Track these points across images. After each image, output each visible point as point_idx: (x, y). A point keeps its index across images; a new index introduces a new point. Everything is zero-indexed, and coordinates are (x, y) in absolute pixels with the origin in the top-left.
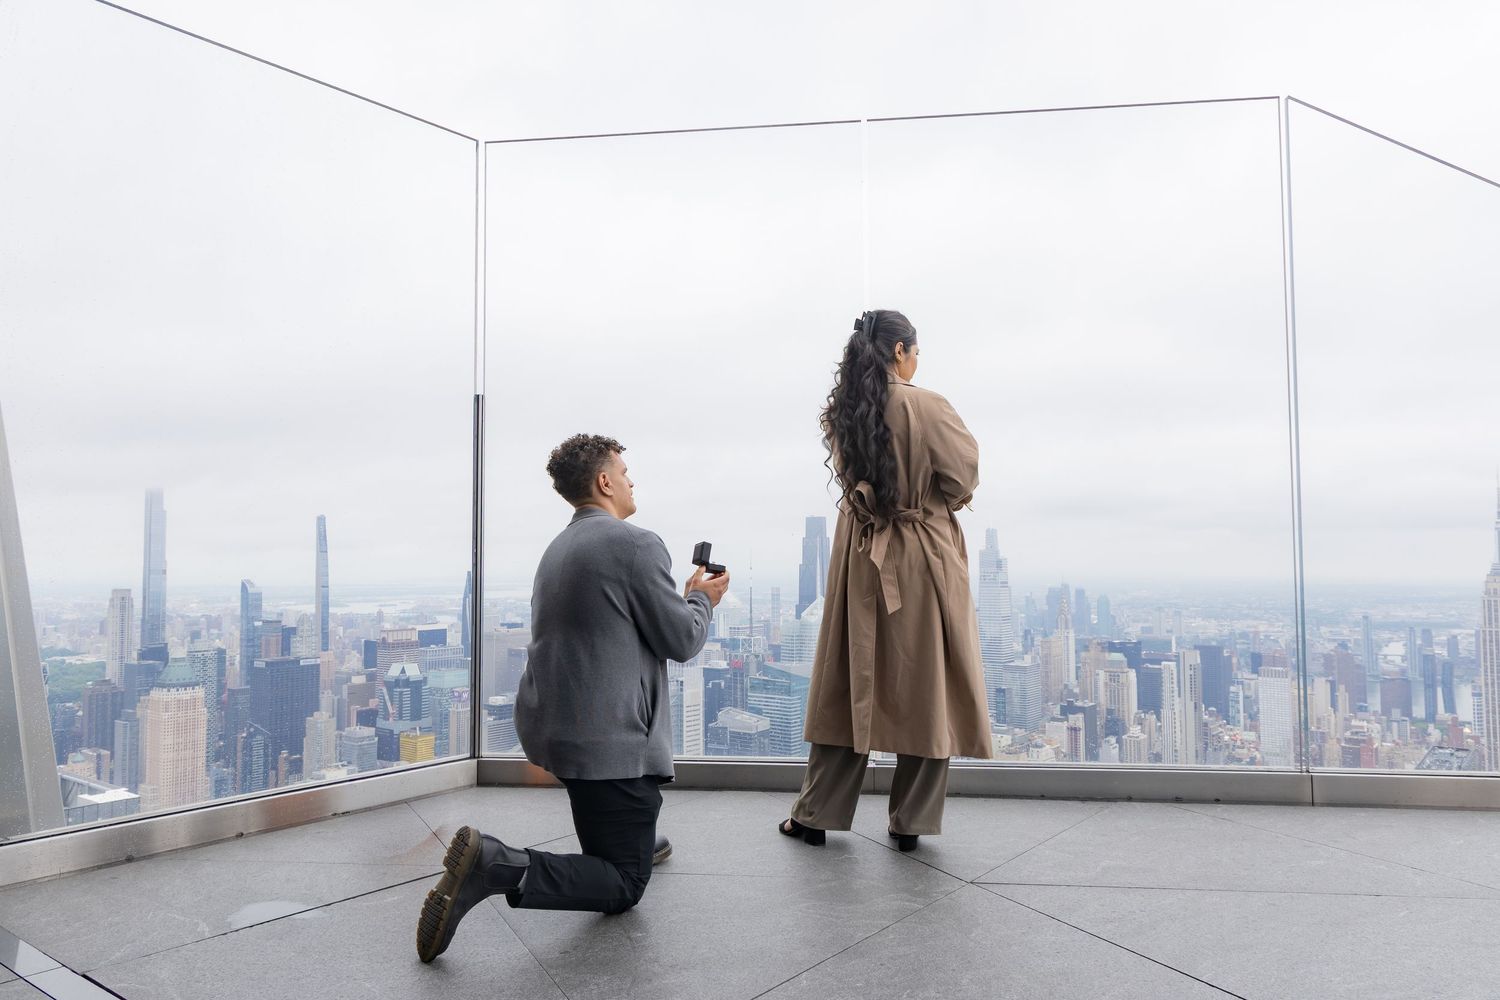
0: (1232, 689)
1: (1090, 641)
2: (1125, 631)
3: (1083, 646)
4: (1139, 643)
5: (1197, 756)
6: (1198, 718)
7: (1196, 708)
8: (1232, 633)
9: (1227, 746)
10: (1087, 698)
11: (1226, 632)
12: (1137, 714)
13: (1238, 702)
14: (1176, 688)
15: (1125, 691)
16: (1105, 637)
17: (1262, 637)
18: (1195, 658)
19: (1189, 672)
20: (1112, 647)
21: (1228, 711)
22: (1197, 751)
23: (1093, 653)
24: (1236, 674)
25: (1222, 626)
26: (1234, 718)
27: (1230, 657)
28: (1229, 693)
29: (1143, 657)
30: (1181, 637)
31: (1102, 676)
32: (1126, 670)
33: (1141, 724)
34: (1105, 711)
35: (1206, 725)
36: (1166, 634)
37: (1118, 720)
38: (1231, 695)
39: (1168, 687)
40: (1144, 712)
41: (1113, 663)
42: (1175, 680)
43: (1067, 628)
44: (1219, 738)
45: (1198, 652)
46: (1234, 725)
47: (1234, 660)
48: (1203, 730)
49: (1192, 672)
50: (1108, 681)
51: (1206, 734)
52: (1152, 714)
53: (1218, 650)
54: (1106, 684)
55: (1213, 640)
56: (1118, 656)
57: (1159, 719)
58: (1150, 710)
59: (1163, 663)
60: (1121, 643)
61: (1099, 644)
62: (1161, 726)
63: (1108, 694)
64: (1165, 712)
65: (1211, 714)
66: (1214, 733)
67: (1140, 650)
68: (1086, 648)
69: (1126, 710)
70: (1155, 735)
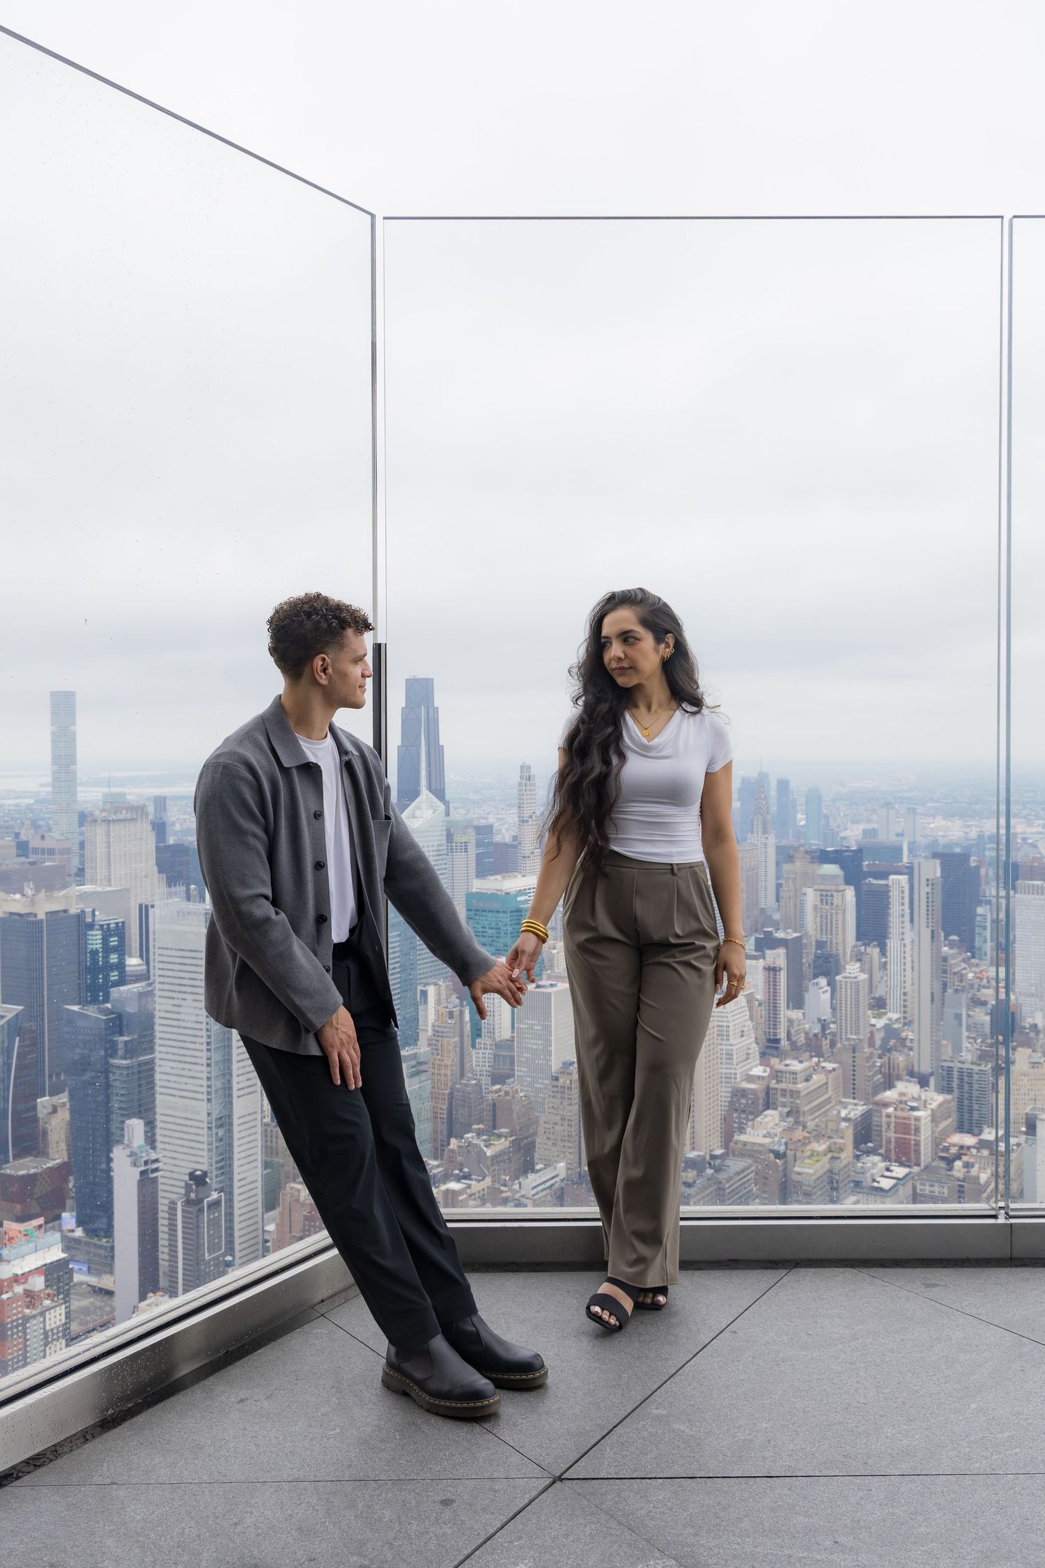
0: (980, 910)
1: (796, 849)
2: (842, 835)
3: (786, 855)
4: (860, 851)
5: (932, 1000)
6: (936, 951)
7: (933, 937)
8: (981, 836)
9: (972, 986)
10: (790, 928)
11: (974, 834)
12: (854, 947)
13: (985, 928)
14: (907, 911)
15: (840, 916)
16: (815, 843)
17: (1019, 841)
18: (933, 870)
19: (925, 889)
20: (824, 857)
21: (973, 940)
22: (932, 993)
23: (799, 865)
24: (985, 890)
25: (968, 826)
26: (980, 949)
27: (978, 868)
28: (975, 915)
29: (865, 869)
30: (915, 842)
31: (811, 897)
32: (842, 887)
33: (860, 960)
34: (814, 943)
35: (945, 959)
36: (896, 838)
37: (830, 955)
38: (978, 919)
39: (897, 910)
40: (865, 945)
41: (825, 878)
42: (907, 900)
43: (765, 832)
44: (962, 977)
45: (938, 862)
46: (981, 959)
47: (983, 871)
48: (941, 965)
49: (929, 889)
50: (818, 903)
51: (945, 972)
52: (874, 946)
53: (964, 857)
54: (815, 907)
55: (957, 845)
56: (832, 869)
57: (883, 953)
58: (874, 940)
59: (892, 877)
60: (836, 852)
61: (807, 852)
62: (885, 963)
63: (818, 920)
64: (893, 944)
65: (952, 945)
66: (956, 970)
67: (861, 860)
68: (790, 859)
69: (840, 941)
70: (877, 974)
